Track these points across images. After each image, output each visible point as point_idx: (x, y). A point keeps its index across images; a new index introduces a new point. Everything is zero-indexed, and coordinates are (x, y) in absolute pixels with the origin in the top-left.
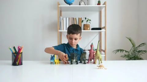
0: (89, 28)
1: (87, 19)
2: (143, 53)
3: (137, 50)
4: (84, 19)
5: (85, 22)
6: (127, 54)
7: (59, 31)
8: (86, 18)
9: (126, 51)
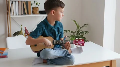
1: (36, 3)
3: (81, 31)
9: (72, 32)
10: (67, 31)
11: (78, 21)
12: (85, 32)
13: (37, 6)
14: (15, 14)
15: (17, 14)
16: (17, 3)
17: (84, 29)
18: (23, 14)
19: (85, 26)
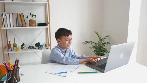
0: (35, 24)
1: (32, 15)
2: (107, 45)
3: (103, 42)
5: (30, 18)
6: (94, 45)
7: (2, 28)
8: (30, 14)
9: (93, 43)
10: (89, 42)
11: (99, 33)
12: (107, 43)
14: (9, 26)
15: (12, 26)
16: (11, 15)
17: (105, 41)
18: (18, 26)
19: (106, 37)
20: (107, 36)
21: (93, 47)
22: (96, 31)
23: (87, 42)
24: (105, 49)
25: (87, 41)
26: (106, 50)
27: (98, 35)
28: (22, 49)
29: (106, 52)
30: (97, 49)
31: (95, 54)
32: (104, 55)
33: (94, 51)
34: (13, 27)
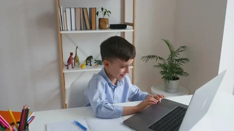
1: (104, 11)
2: (184, 62)
3: (176, 58)
4: (99, 10)
5: (101, 15)
6: (162, 62)
7: (61, 32)
8: (102, 9)
9: (160, 58)
10: (153, 57)
11: (171, 42)
12: (184, 59)
13: (106, 17)
14: (69, 28)
15: (74, 28)
16: (73, 10)
17: (181, 55)
18: (82, 29)
19: (182, 49)
20: (183, 47)
21: (160, 65)
22: (166, 39)
23: (149, 57)
24: (180, 68)
25: (150, 55)
26: (183, 70)
27: (168, 45)
28: (87, 64)
29: (182, 75)
30: (166, 68)
31: (163, 78)
32: (178, 79)
33: (162, 72)
34: (76, 30)
